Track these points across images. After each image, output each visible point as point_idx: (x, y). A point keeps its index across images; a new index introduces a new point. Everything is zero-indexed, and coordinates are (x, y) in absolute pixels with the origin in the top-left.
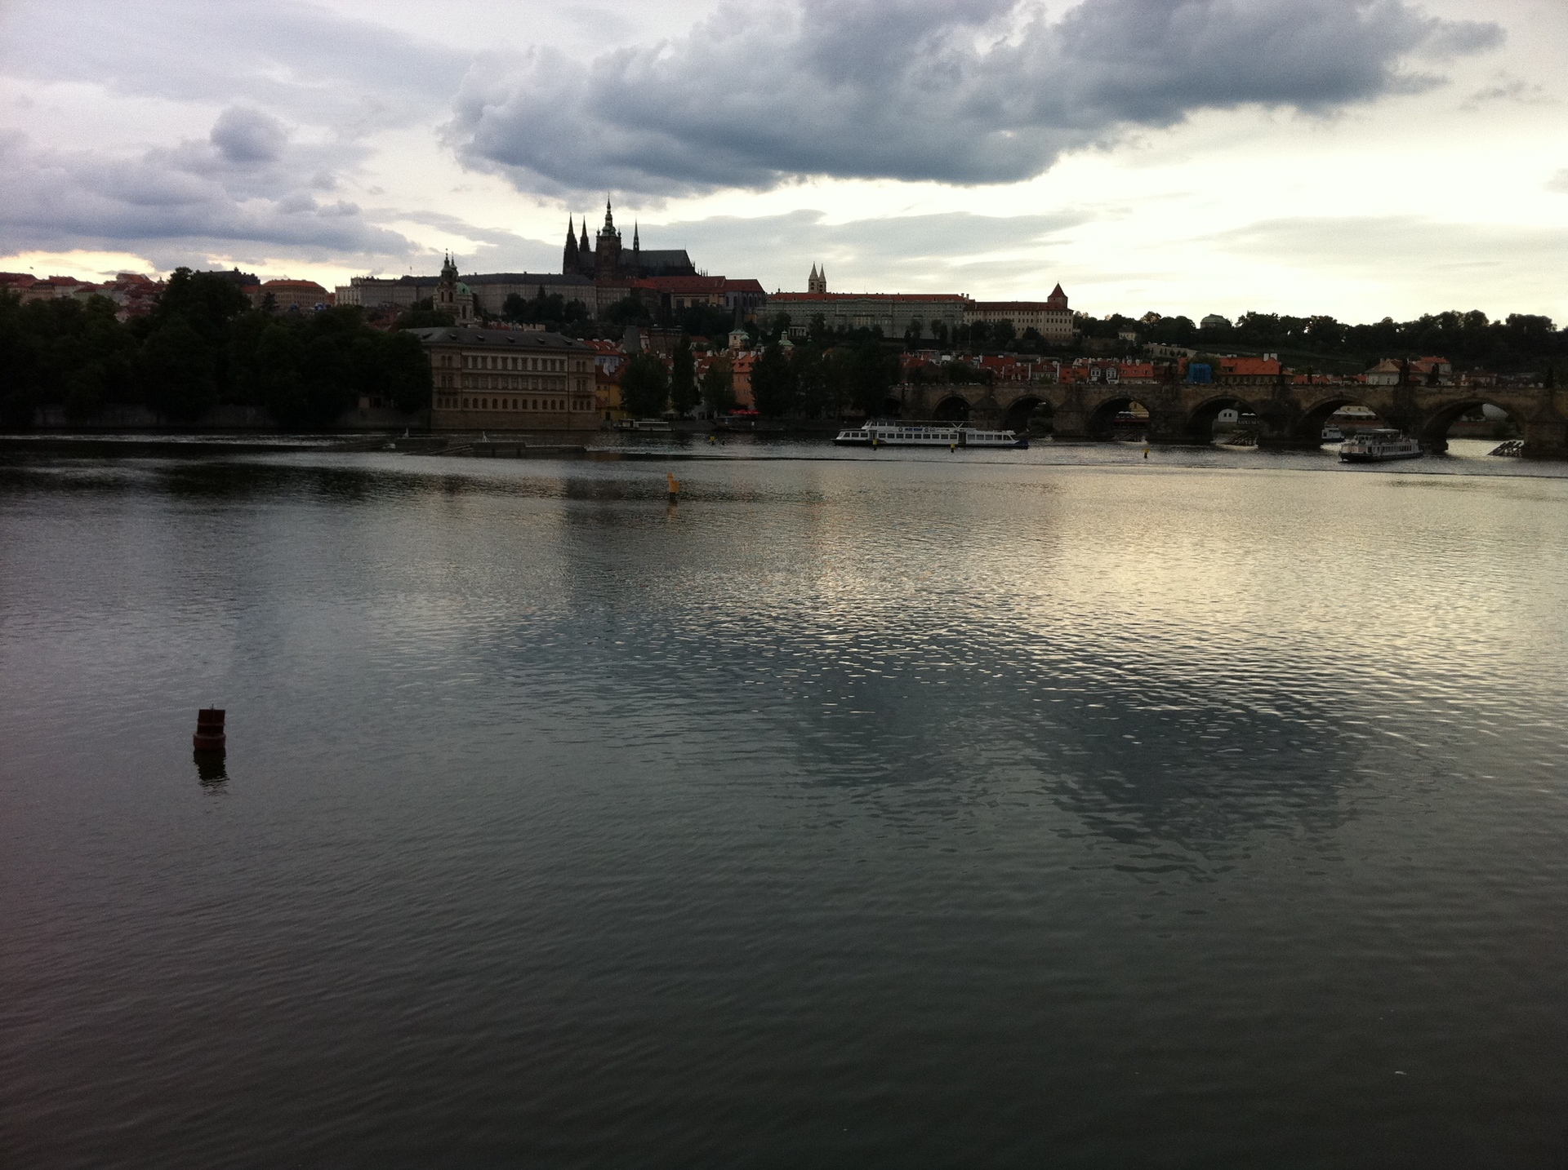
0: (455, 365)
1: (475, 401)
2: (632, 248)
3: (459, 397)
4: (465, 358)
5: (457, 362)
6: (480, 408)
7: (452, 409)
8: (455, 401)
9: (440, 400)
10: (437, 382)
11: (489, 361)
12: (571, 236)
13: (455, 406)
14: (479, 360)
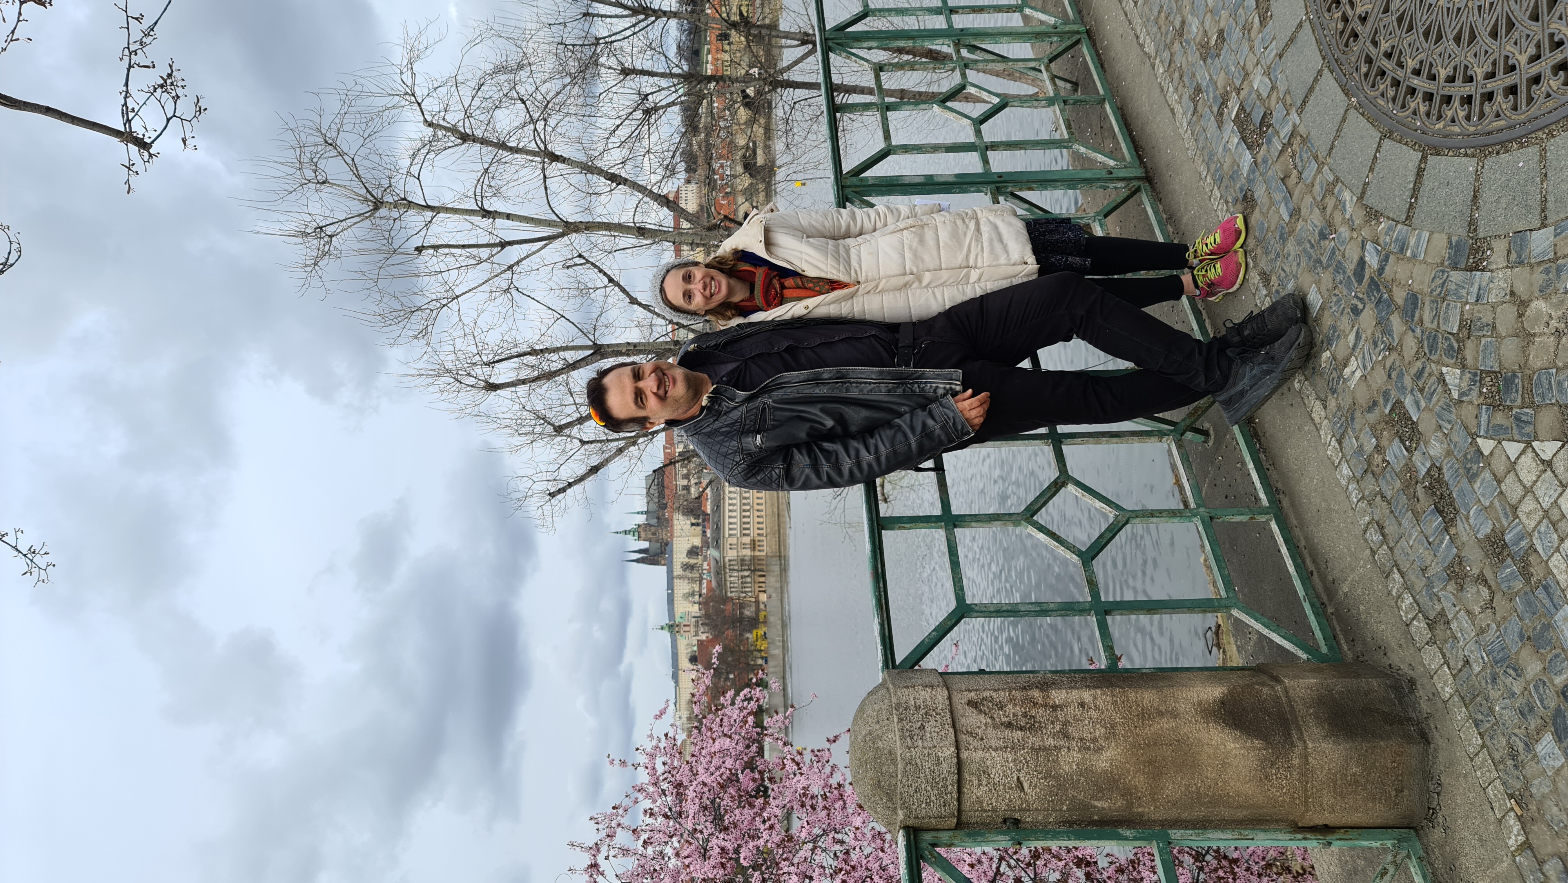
0: (735, 542)
1: (758, 529)
2: (645, 516)
3: (757, 538)
4: (730, 535)
5: (733, 540)
6: (763, 526)
7: (765, 543)
8: (759, 541)
9: (759, 551)
10: (748, 552)
11: (732, 520)
12: (637, 561)
13: (763, 541)
14: (731, 526)
